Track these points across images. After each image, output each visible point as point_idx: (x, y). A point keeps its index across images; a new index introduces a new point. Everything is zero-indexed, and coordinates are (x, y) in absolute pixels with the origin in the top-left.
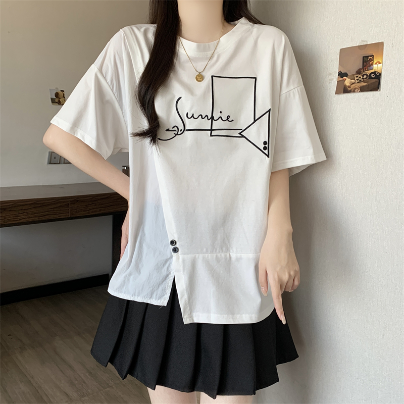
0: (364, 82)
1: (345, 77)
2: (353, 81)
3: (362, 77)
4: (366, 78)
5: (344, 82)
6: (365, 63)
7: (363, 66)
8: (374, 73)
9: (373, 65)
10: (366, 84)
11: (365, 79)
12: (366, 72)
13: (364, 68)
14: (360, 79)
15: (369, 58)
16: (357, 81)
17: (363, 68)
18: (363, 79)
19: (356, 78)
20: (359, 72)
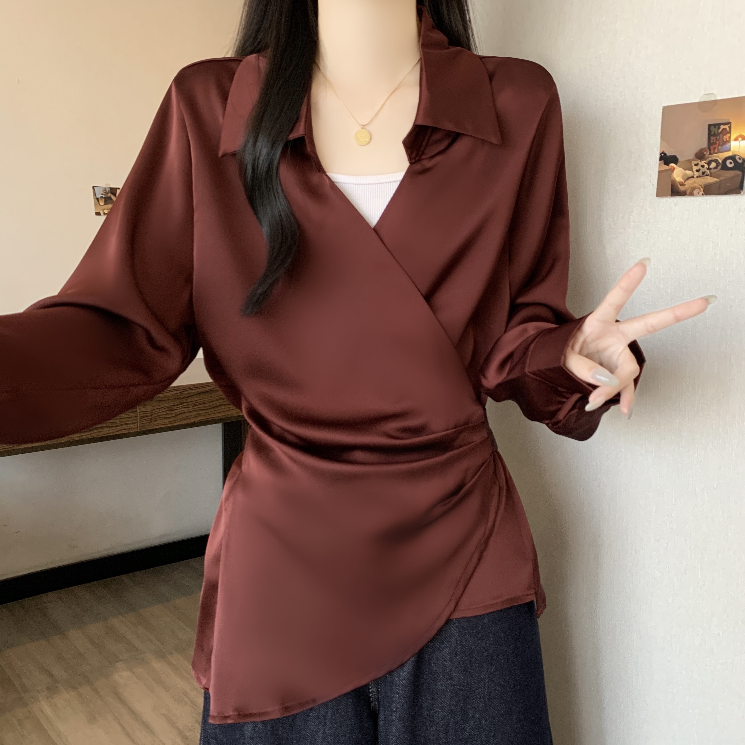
0: (711, 175)
1: (673, 165)
2: (689, 173)
3: (706, 166)
4: (715, 168)
5: (670, 175)
6: (712, 138)
7: (710, 144)
8: (733, 158)
9: (729, 141)
10: (714, 180)
11: (713, 171)
12: (714, 157)
13: (712, 147)
14: (702, 170)
15: (722, 127)
16: (696, 174)
17: (709, 148)
18: (709, 169)
19: (695, 168)
20: (700, 156)
